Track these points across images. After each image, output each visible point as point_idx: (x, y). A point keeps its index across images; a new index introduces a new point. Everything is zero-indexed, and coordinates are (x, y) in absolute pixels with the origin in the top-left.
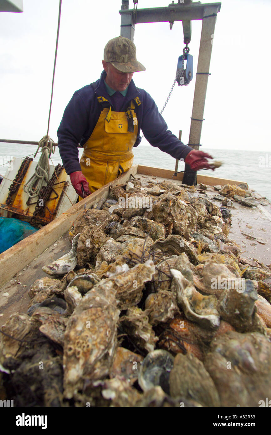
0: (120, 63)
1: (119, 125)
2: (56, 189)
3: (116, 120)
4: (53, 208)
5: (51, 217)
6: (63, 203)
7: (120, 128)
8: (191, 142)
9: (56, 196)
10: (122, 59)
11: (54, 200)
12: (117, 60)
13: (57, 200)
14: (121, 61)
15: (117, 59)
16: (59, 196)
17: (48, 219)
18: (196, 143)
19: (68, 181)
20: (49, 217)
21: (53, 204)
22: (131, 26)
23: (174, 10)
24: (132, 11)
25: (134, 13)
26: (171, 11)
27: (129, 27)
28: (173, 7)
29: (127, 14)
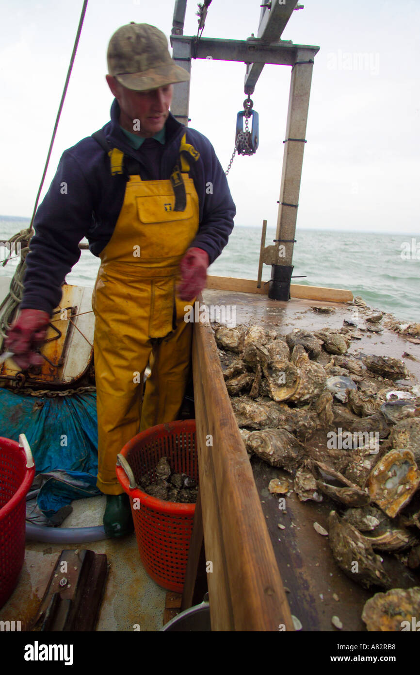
1: (166, 205)
2: (55, 322)
3: (158, 197)
4: (55, 355)
5: (52, 372)
6: (73, 346)
7: (169, 210)
8: (283, 237)
9: (56, 335)
11: (54, 342)
12: (128, 70)
13: (61, 341)
16: (64, 334)
17: (49, 377)
18: (290, 238)
19: (76, 307)
20: (49, 372)
21: (54, 350)
22: (189, 60)
23: (254, 47)
24: (191, 40)
25: (196, 42)
26: (250, 47)
27: (187, 62)
28: (254, 43)
29: (183, 42)
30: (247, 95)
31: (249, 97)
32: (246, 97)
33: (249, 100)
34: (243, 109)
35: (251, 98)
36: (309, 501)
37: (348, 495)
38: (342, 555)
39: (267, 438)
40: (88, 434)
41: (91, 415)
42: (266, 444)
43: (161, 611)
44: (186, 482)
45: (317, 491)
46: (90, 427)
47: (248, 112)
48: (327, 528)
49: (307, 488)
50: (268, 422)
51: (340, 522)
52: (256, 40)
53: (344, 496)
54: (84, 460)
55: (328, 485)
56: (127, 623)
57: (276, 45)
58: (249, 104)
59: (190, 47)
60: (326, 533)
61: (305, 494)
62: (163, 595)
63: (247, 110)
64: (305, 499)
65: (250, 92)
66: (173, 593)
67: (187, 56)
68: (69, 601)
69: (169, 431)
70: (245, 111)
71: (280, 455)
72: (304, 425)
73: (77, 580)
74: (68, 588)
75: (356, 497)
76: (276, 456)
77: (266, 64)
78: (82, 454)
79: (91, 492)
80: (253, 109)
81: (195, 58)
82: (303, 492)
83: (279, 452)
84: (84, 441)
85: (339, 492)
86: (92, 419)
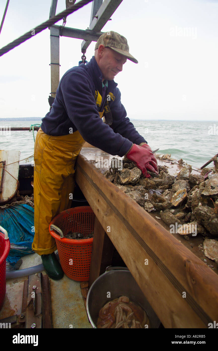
0: (118, 49)
10: (121, 46)
12: (116, 46)
14: (119, 48)
15: (116, 44)
19: (5, 161)
22: (59, 37)
23: (89, 34)
24: (59, 27)
25: (62, 29)
26: (87, 34)
27: (58, 38)
28: (89, 32)
29: (55, 28)
30: (83, 54)
31: (84, 54)
32: (82, 54)
33: (84, 56)
34: (81, 60)
35: (85, 55)
36: (152, 211)
37: (166, 204)
38: (168, 220)
39: (133, 194)
40: (22, 224)
41: (22, 215)
42: (133, 196)
43: (79, 291)
44: (79, 235)
45: (154, 207)
46: (22, 221)
47: (84, 61)
48: (160, 217)
49: (150, 207)
50: (128, 191)
51: (164, 213)
52: (90, 30)
53: (165, 205)
54: (23, 237)
55: (158, 203)
56: (66, 299)
57: (99, 34)
58: (84, 58)
59: (59, 31)
60: (160, 218)
61: (150, 209)
62: (79, 284)
63: (84, 60)
64: (150, 211)
65: (85, 52)
66: (83, 282)
67: (58, 35)
68: (40, 294)
69: (68, 214)
70: (83, 61)
71: (138, 199)
72: (142, 190)
73: (40, 285)
74: (37, 289)
75: (168, 204)
76: (137, 200)
77: (92, 41)
78: (21, 234)
79: (29, 252)
80: (86, 60)
81: (61, 36)
82: (149, 209)
83: (138, 198)
84: (21, 228)
85: (163, 204)
86: (23, 217)
